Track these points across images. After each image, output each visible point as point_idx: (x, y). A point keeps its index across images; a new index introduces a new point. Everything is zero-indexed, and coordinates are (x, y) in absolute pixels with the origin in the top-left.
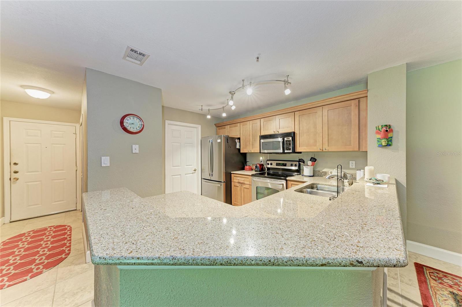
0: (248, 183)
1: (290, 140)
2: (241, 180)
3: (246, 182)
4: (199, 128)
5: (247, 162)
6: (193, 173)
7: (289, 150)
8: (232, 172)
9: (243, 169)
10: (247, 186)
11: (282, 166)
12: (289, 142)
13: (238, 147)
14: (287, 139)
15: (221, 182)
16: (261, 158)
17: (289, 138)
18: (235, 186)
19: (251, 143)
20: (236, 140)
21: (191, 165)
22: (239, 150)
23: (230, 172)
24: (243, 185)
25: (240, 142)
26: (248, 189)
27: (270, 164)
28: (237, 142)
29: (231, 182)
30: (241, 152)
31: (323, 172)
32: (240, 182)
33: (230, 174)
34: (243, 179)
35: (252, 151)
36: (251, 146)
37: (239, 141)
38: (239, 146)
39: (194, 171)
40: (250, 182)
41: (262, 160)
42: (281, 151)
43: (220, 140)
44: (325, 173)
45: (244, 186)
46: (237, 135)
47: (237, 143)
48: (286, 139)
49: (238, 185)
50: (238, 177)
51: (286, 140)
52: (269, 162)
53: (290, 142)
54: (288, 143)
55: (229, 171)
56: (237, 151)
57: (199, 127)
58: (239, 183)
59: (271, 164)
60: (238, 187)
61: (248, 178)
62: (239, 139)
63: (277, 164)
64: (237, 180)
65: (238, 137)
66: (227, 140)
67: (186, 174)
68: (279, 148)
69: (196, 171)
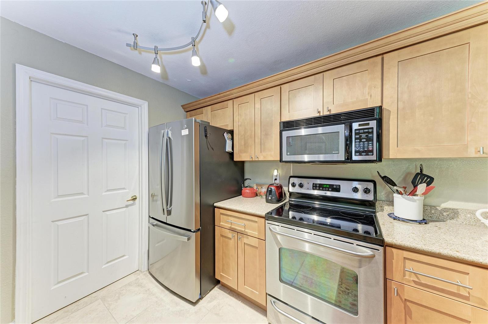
0: (256, 234)
1: (372, 128)
2: (239, 225)
3: (249, 231)
4: (143, 106)
5: (246, 179)
6: (127, 206)
7: (367, 155)
8: (215, 204)
9: (238, 192)
10: (254, 242)
11: (328, 190)
12: (364, 133)
13: (228, 149)
14: (360, 125)
15: (190, 231)
16: (275, 173)
17: (368, 124)
18: (222, 236)
19: (257, 140)
20: (225, 134)
21: (124, 189)
22: (231, 155)
23: (212, 204)
24: (243, 237)
25: (232, 139)
26: (257, 248)
27: (297, 186)
28: (226, 138)
29: (214, 225)
30: (235, 159)
31: (446, 210)
32: (236, 229)
33: (212, 209)
34: (242, 222)
35: (261, 158)
36: (258, 147)
37: (231, 137)
38: (231, 148)
39: (131, 202)
40: (259, 232)
41: (277, 176)
42: (341, 156)
43: (187, 130)
44: (454, 214)
45: (245, 240)
46: (227, 125)
47: (227, 140)
48: (355, 126)
49: (230, 235)
50: (231, 216)
51: (356, 130)
52: (297, 181)
53: (372, 132)
54: (364, 136)
55: (209, 200)
56: (227, 158)
57: (145, 105)
58: (233, 230)
59: (301, 186)
60: (230, 239)
61: (256, 222)
62: (231, 132)
63: (315, 187)
64: (227, 222)
65: (229, 128)
66: (206, 131)
67: (103, 211)
68: (334, 149)
69: (137, 201)
